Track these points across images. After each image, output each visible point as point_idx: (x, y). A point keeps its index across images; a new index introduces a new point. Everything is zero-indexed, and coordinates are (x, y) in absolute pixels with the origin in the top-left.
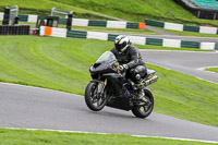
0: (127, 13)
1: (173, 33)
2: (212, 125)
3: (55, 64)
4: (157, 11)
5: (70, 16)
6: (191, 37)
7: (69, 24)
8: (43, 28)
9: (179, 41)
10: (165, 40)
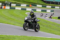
0: (26, 2)
1: (39, 8)
2: (50, 33)
3: (7, 16)
4: (35, 2)
5: (11, 3)
6: (44, 9)
7: (10, 5)
8: (3, 7)
9: (41, 10)
10: (37, 10)
